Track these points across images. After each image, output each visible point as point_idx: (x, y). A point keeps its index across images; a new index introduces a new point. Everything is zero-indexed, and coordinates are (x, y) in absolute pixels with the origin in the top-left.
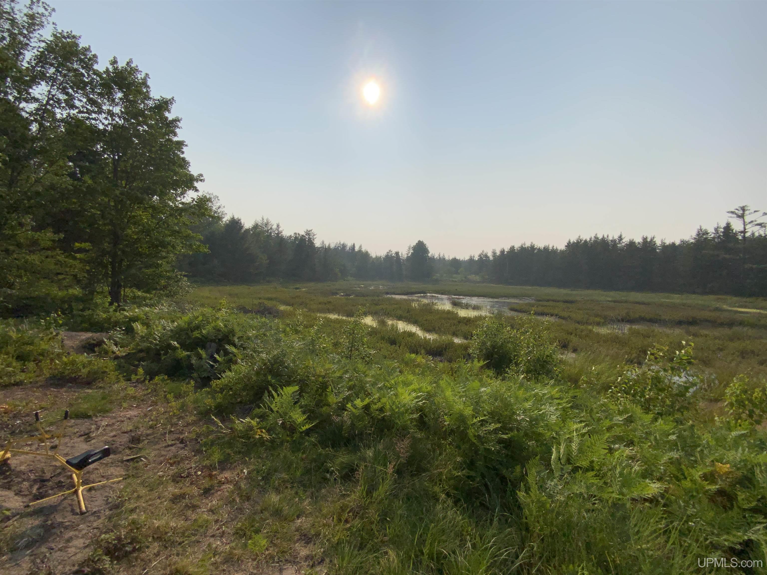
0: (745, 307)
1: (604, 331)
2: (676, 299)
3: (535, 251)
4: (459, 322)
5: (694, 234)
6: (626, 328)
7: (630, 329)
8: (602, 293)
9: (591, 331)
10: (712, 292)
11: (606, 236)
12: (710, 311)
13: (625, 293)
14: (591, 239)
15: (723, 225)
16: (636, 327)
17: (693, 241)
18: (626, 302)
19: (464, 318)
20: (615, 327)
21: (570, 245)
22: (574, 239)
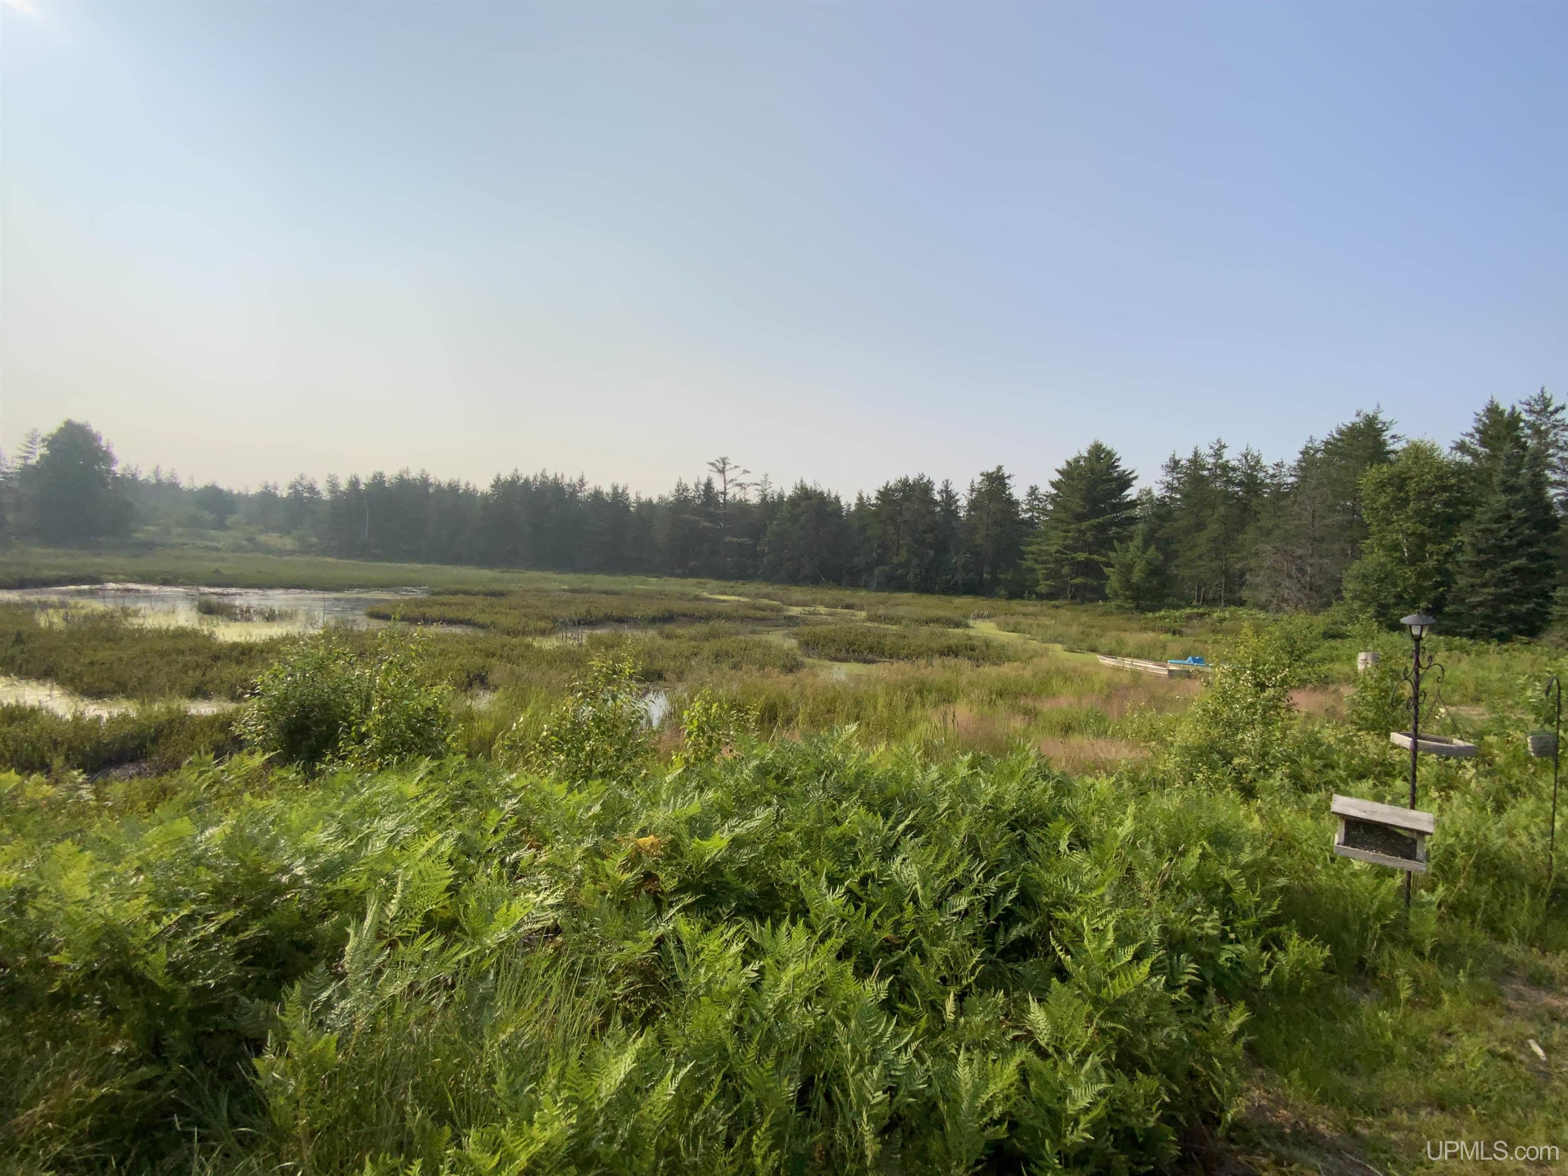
0: (725, 593)
1: (549, 644)
2: (653, 584)
3: (431, 490)
4: (216, 658)
5: (673, 488)
6: (585, 635)
7: (590, 637)
8: (555, 576)
9: (528, 647)
10: (693, 574)
11: (559, 476)
12: (689, 600)
13: (588, 577)
14: (535, 478)
15: (704, 480)
16: (600, 632)
17: (671, 499)
18: (588, 591)
19: (235, 646)
20: (569, 635)
21: (498, 484)
22: (506, 474)
